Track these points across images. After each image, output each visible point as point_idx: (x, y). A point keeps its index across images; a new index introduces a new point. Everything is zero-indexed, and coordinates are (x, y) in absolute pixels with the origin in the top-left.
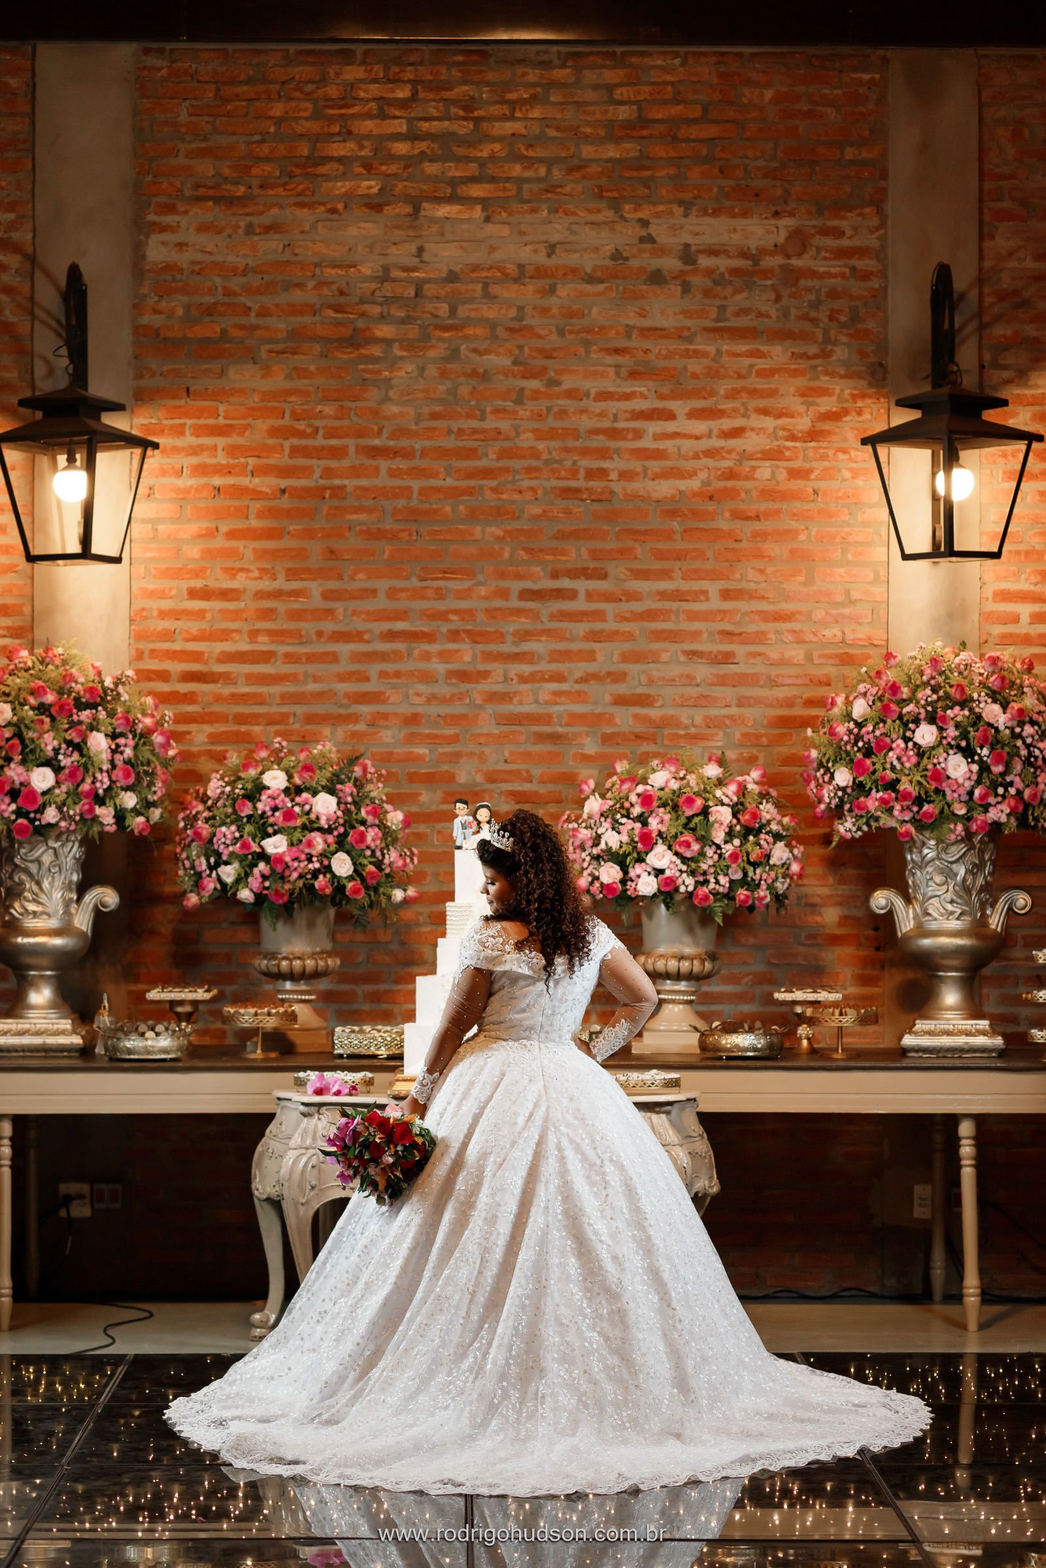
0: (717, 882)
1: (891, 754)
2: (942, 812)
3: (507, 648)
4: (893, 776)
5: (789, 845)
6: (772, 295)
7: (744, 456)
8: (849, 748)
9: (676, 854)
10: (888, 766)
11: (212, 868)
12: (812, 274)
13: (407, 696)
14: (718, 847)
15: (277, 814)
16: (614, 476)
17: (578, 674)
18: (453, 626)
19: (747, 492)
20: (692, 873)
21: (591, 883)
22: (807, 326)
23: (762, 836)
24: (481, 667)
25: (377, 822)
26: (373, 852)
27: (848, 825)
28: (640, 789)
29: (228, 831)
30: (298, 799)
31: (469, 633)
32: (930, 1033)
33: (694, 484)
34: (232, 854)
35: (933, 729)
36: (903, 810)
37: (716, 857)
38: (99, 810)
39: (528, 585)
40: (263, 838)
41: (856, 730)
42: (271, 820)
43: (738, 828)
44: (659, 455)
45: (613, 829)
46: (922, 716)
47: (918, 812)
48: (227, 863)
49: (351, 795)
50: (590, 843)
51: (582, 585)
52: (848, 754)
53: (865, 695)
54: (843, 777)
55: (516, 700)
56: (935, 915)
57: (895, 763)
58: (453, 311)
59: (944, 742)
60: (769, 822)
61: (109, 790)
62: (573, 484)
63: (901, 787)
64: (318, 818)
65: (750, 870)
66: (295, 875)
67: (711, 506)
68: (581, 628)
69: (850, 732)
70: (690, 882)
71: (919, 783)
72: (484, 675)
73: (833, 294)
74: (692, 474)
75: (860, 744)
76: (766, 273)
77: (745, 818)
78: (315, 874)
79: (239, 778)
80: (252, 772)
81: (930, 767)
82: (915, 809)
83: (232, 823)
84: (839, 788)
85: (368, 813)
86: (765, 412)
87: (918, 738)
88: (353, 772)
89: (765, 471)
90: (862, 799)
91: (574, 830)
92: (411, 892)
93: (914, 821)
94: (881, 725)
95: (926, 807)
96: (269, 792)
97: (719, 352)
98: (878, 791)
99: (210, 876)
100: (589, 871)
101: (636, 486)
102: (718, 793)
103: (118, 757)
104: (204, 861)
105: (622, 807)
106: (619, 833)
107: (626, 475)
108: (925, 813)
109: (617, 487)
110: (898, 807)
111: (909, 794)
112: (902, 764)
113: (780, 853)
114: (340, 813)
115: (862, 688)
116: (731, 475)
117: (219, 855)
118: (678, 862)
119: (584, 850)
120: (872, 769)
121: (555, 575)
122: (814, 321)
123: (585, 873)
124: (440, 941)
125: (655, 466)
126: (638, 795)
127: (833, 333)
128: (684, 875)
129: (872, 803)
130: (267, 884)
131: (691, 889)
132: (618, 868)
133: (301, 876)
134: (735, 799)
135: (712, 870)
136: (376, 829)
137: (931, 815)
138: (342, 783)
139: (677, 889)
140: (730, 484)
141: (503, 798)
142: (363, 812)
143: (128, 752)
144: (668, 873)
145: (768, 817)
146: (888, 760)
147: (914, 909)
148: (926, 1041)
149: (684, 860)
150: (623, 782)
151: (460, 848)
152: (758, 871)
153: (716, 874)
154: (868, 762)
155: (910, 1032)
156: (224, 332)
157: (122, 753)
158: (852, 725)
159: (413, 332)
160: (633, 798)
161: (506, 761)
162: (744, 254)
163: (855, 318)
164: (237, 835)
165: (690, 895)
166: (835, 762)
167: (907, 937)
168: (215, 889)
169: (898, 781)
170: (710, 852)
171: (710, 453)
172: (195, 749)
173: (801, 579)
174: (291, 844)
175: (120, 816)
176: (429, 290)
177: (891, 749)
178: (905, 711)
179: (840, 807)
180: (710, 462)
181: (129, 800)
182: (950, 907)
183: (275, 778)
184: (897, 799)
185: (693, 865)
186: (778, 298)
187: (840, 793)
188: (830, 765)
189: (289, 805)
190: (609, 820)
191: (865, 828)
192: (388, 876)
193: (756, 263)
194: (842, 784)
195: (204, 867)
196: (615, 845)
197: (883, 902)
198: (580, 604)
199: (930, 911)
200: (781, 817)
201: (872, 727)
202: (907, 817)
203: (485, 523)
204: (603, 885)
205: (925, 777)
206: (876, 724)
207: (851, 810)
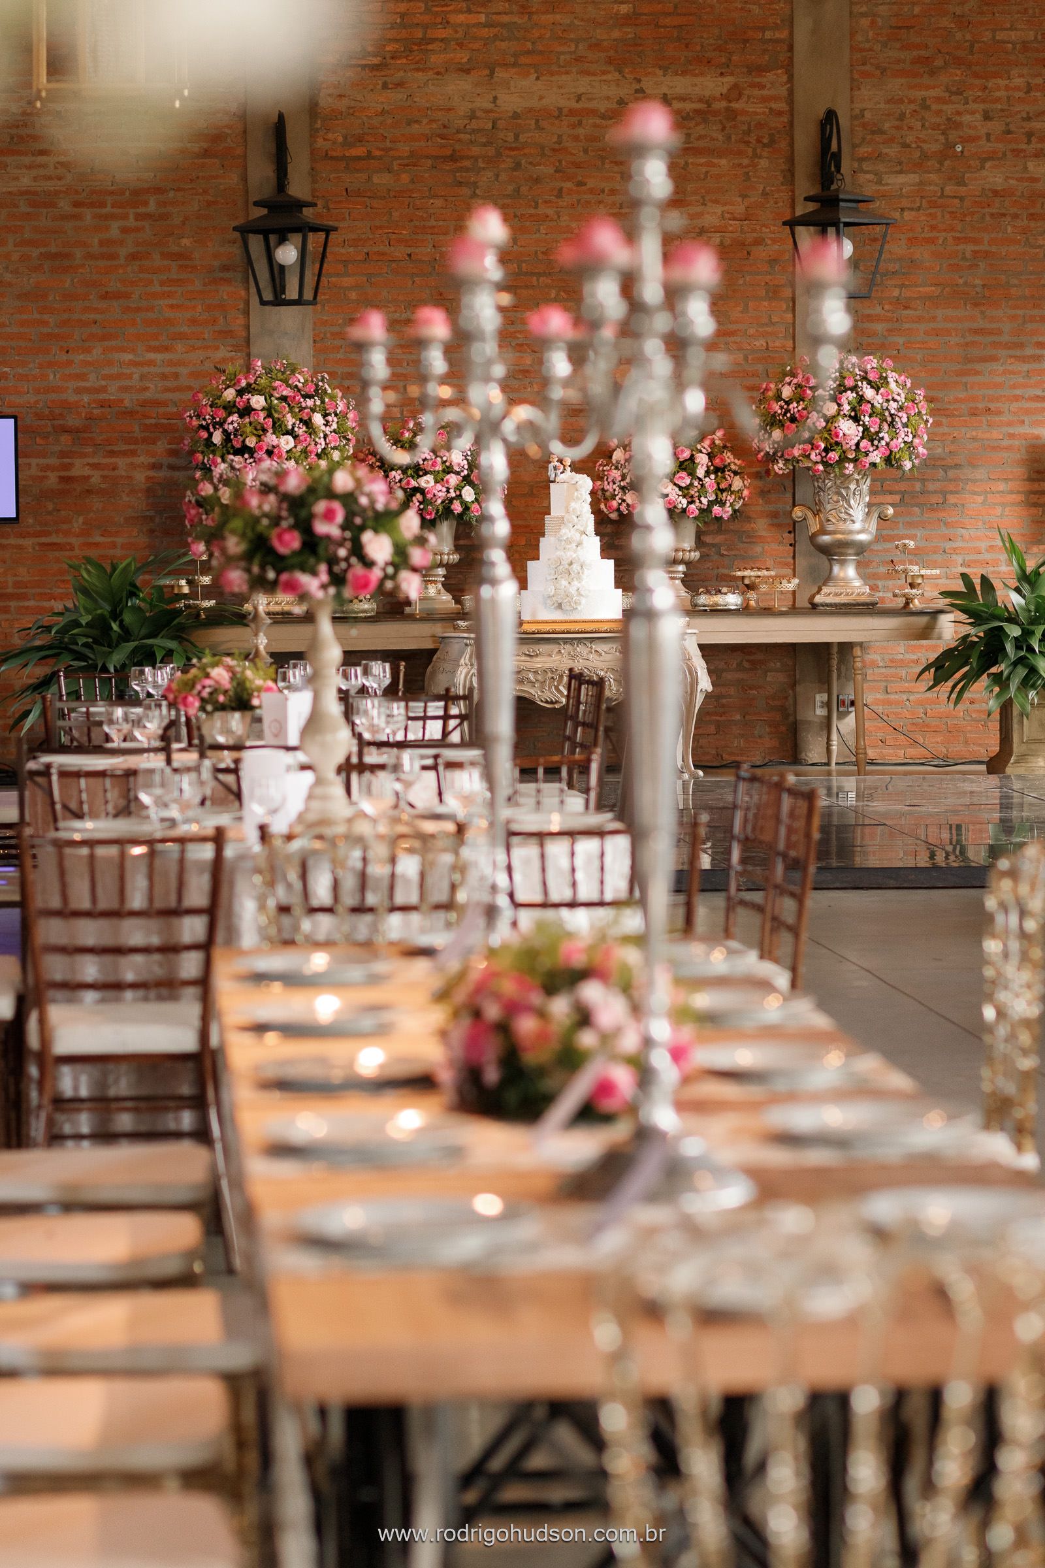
0: (700, 502)
1: (809, 421)
2: (840, 456)
4: (810, 435)
5: (743, 479)
6: (720, 126)
8: (781, 417)
9: (675, 484)
10: (807, 428)
12: (744, 112)
14: (700, 480)
15: (426, 463)
18: (519, 342)
20: (684, 497)
21: (620, 504)
22: (742, 147)
23: (727, 473)
27: (781, 465)
30: (439, 454)
32: (833, 594)
34: (400, 488)
35: (835, 405)
36: (816, 455)
37: (699, 487)
40: (418, 478)
41: (785, 407)
42: (423, 466)
43: (712, 468)
46: (827, 397)
47: (826, 457)
49: (470, 450)
50: (620, 479)
52: (780, 421)
53: (789, 384)
54: (778, 435)
56: (833, 521)
58: (516, 137)
59: (842, 413)
60: (729, 464)
64: (452, 465)
65: (719, 493)
66: (439, 501)
69: (782, 408)
70: (684, 502)
71: (826, 439)
73: (760, 125)
75: (788, 415)
76: (716, 113)
77: (717, 461)
78: (451, 500)
79: (400, 441)
80: (408, 437)
81: (833, 428)
82: (824, 454)
83: (399, 469)
84: (774, 442)
86: (716, 202)
87: (825, 411)
90: (790, 449)
91: (608, 471)
93: (823, 462)
94: (802, 403)
95: (831, 454)
97: (686, 163)
98: (800, 444)
100: (620, 496)
102: (699, 447)
103: (328, 429)
108: (830, 458)
110: (813, 453)
113: (737, 483)
115: (787, 379)
118: (677, 489)
119: (614, 483)
122: (747, 143)
123: (617, 498)
124: (541, 539)
127: (758, 151)
128: (681, 498)
130: (422, 507)
131: (685, 506)
133: (442, 502)
134: (710, 450)
135: (697, 494)
137: (834, 459)
139: (675, 507)
144: (671, 497)
147: (819, 518)
148: (829, 600)
149: (680, 488)
151: (552, 482)
152: (724, 494)
153: (699, 497)
155: (820, 594)
156: (369, 152)
157: (330, 426)
158: (782, 403)
159: (491, 151)
162: (700, 100)
163: (772, 141)
165: (684, 510)
167: (815, 535)
170: (696, 483)
173: (740, 309)
174: (436, 482)
176: (501, 124)
179: (775, 453)
182: (842, 516)
184: (813, 449)
185: (686, 492)
186: (724, 129)
187: (776, 446)
188: (768, 428)
191: (792, 467)
193: (709, 106)
194: (777, 439)
197: (799, 514)
199: (829, 518)
200: (736, 461)
201: (795, 404)
202: (819, 458)
203: (539, 275)
204: (628, 505)
205: (830, 434)
206: (798, 403)
207: (782, 456)
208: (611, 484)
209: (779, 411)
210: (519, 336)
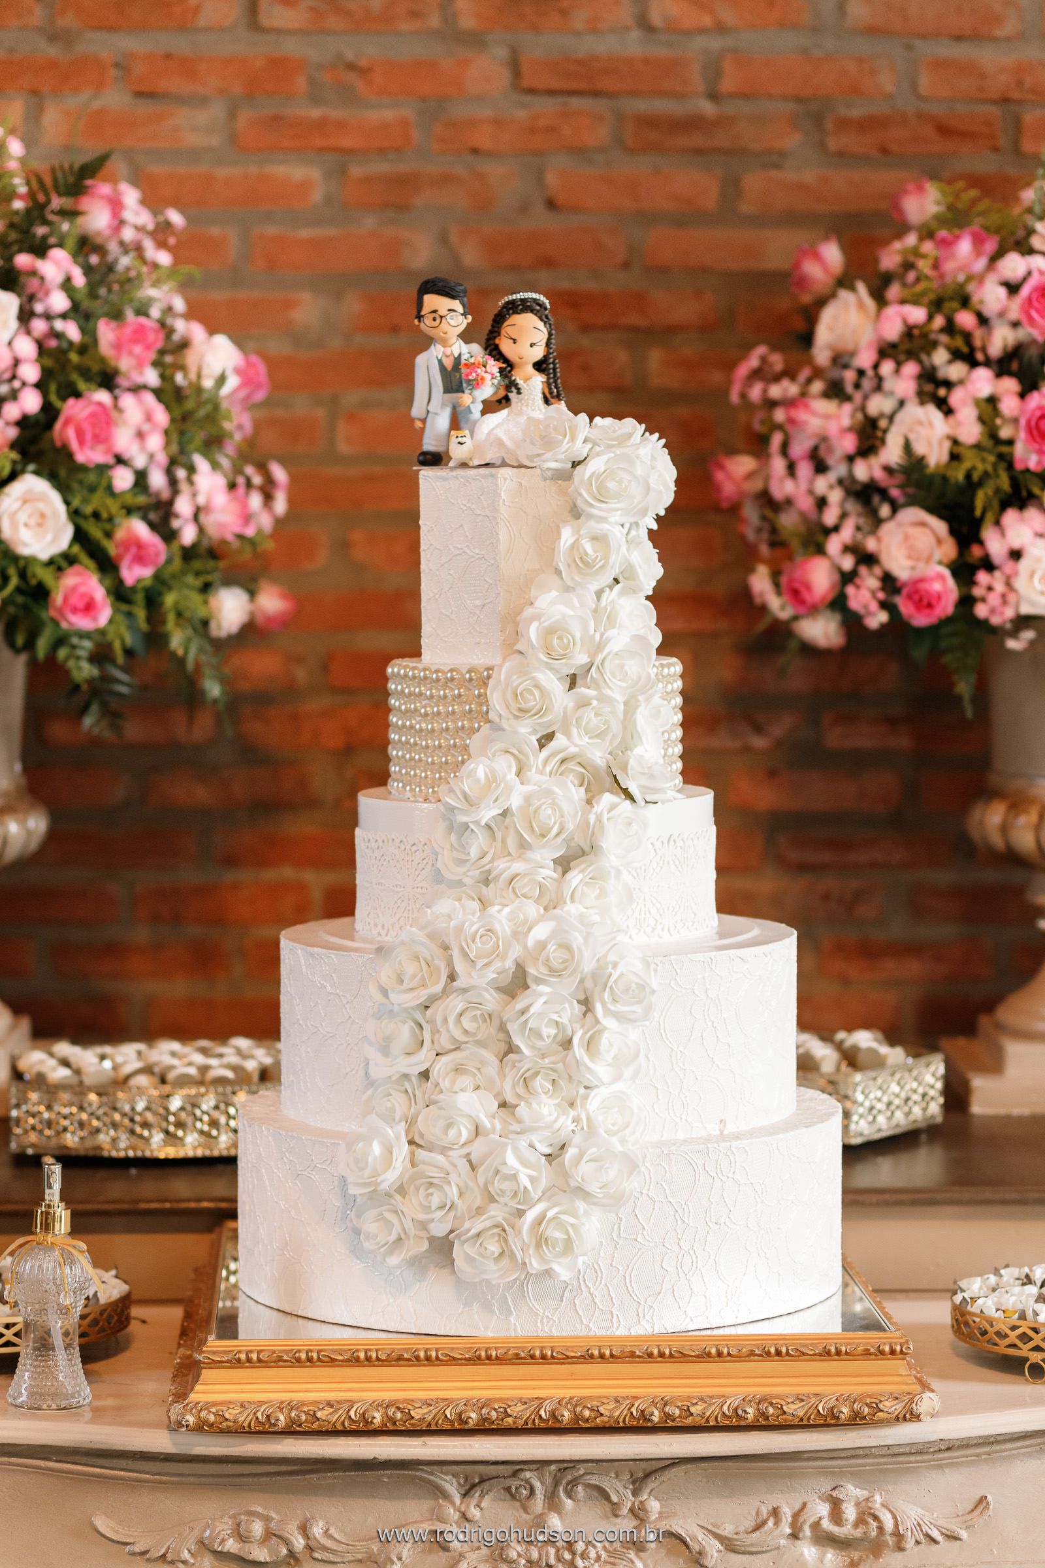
21: (848, 578)
25: (153, 376)
26: (141, 477)
28: (1013, 265)
45: (923, 397)
49: (67, 288)
50: (849, 444)
85: (119, 345)
88: (75, 216)
91: (789, 403)
92: (271, 602)
100: (847, 534)
105: (950, 328)
106: (948, 411)
114: (26, 346)
119: (821, 467)
123: (834, 545)
132: (940, 527)
136: (150, 399)
138: (39, 253)
142: (107, 344)
190: (911, 369)
192: (189, 554)
196: (935, 455)
204: (889, 582)
208: (805, 469)
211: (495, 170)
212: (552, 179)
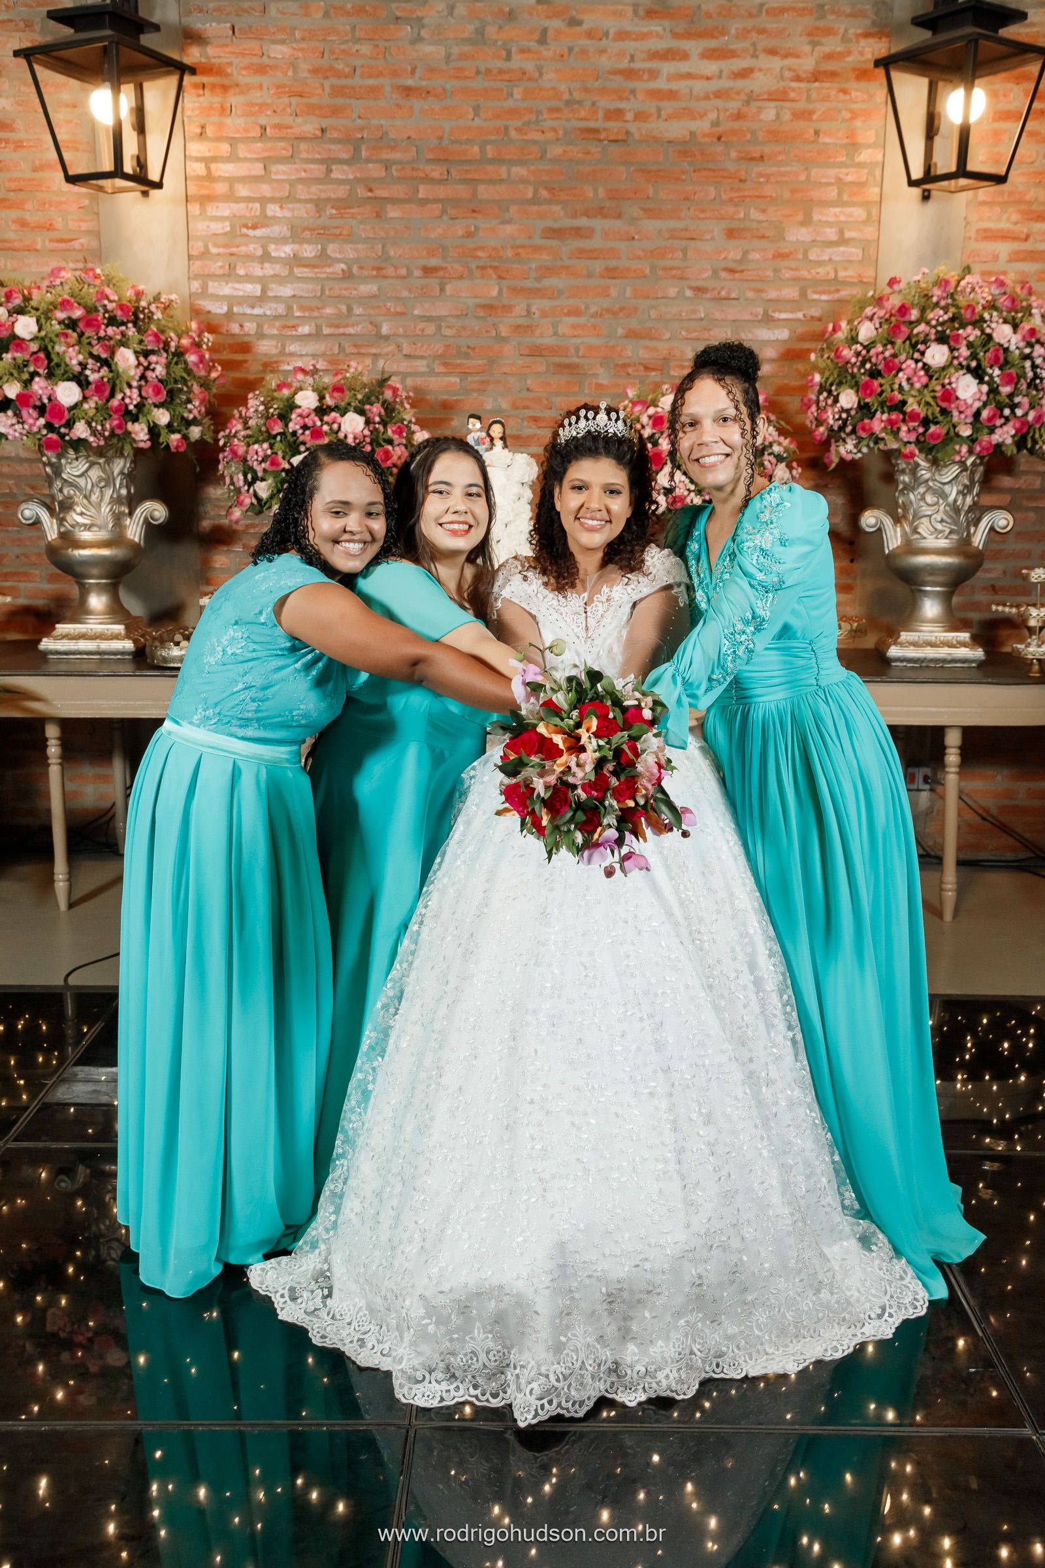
1: (901, 374)
2: (948, 433)
3: (529, 284)
4: (900, 397)
5: (790, 467)
7: (751, 98)
8: (855, 370)
10: (896, 386)
11: (250, 484)
13: (439, 328)
15: (308, 432)
16: (629, 116)
17: (593, 309)
18: (481, 263)
19: (753, 132)
23: (766, 457)
24: (505, 302)
25: (404, 441)
27: (849, 447)
28: (651, 411)
29: (262, 449)
30: (326, 418)
31: (495, 268)
32: (915, 644)
33: (703, 126)
34: (265, 471)
35: (945, 348)
36: (909, 431)
38: (130, 426)
39: (550, 223)
40: (293, 456)
41: (863, 353)
42: (301, 438)
44: (671, 95)
46: (933, 337)
47: (923, 434)
48: (263, 480)
49: (380, 416)
51: (598, 224)
52: (853, 376)
53: (871, 319)
54: (848, 399)
55: (538, 333)
56: (925, 535)
57: (904, 384)
59: (955, 362)
60: (771, 445)
61: (140, 406)
62: (592, 124)
63: (908, 409)
64: (346, 437)
67: (720, 148)
68: (598, 266)
69: (858, 354)
71: (928, 404)
72: (508, 308)
74: (703, 115)
75: (868, 366)
79: (273, 399)
80: (286, 392)
81: (939, 388)
82: (921, 430)
83: (264, 441)
84: (843, 410)
85: (394, 432)
86: (773, 52)
87: (928, 359)
88: (382, 394)
89: (769, 113)
90: (866, 421)
93: (918, 442)
94: (889, 346)
95: (933, 428)
96: (298, 411)
98: (883, 413)
99: (248, 491)
101: (654, 126)
103: (149, 374)
104: (241, 477)
107: (640, 116)
108: (932, 435)
109: (633, 127)
110: (904, 428)
111: (918, 415)
112: (912, 385)
113: (781, 474)
114: (367, 432)
115: (869, 311)
116: (739, 116)
117: (255, 472)
120: (879, 390)
121: (575, 215)
125: (668, 106)
126: (650, 417)
128: (692, 494)
129: (878, 424)
136: (403, 448)
137: (939, 436)
138: (372, 404)
140: (737, 125)
141: (525, 423)
142: (390, 432)
143: (160, 370)
144: (677, 492)
145: (771, 439)
146: (897, 381)
147: (903, 527)
148: (912, 653)
150: (634, 404)
154: (876, 383)
155: (895, 643)
157: (153, 370)
158: (859, 348)
160: (644, 419)
161: (528, 389)
164: (269, 452)
166: (840, 384)
167: (893, 555)
168: (252, 504)
169: (904, 403)
171: (718, 94)
172: (252, 377)
173: (798, 219)
175: (154, 431)
177: (900, 370)
178: (915, 331)
179: (842, 428)
180: (719, 103)
181: (163, 417)
182: (939, 526)
183: (307, 398)
184: (904, 420)
187: (844, 416)
188: (833, 388)
189: (319, 423)
191: (865, 450)
194: (847, 406)
195: (241, 483)
197: (872, 521)
198: (596, 242)
199: (920, 530)
200: (782, 439)
201: (880, 348)
202: (913, 438)
203: (511, 163)
205: (934, 398)
206: (885, 345)
207: (854, 431)
209: (853, 360)
210: (480, 254)
211: (511, 380)
212: (529, 382)
